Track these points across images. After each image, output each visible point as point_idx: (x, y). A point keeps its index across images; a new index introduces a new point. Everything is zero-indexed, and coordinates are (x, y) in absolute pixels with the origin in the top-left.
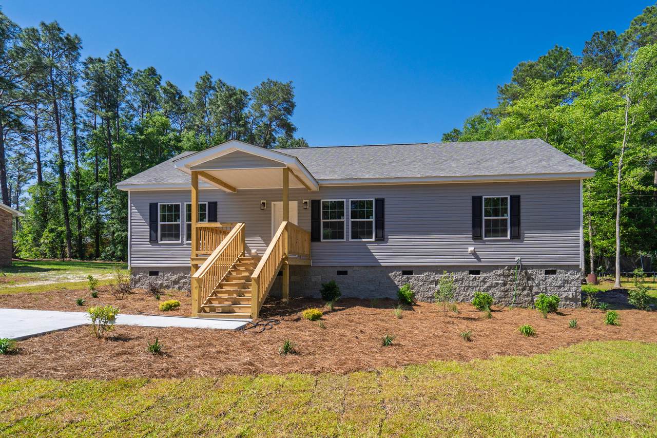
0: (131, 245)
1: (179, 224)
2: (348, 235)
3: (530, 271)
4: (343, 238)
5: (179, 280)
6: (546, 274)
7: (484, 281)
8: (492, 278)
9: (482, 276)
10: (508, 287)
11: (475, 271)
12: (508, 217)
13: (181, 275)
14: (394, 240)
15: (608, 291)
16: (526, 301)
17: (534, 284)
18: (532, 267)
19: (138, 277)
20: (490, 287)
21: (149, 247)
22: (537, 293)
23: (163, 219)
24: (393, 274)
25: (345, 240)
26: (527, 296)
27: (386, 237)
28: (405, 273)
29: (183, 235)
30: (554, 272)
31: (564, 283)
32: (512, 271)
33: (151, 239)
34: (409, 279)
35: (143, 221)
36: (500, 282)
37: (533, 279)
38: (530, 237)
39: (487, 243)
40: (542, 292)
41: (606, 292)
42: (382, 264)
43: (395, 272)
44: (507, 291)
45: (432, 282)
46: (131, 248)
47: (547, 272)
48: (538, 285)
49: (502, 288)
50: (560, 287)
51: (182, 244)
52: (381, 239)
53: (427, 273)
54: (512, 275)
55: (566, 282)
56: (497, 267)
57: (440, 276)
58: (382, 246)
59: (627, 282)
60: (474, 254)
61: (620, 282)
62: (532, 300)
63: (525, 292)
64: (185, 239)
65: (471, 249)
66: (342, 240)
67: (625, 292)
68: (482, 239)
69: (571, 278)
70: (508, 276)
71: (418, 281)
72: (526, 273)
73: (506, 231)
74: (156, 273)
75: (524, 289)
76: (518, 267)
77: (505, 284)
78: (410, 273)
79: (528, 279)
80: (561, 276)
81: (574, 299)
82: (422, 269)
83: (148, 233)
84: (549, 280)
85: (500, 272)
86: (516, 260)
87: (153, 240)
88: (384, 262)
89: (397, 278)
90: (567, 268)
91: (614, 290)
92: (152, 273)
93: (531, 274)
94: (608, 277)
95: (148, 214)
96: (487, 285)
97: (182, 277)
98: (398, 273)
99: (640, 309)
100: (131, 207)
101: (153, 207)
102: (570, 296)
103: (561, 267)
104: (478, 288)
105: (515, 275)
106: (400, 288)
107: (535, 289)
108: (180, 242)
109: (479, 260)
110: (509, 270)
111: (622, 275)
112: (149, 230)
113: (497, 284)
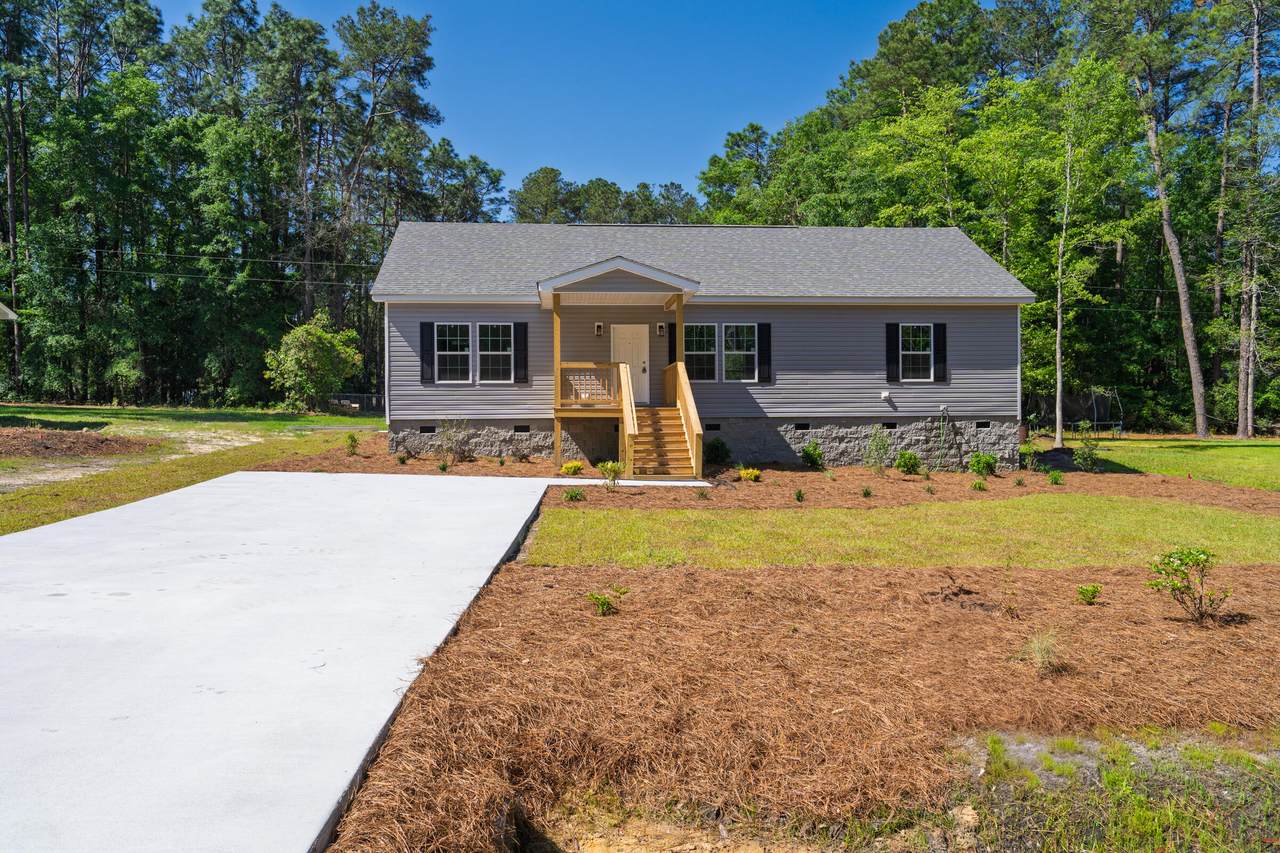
0: (389, 386)
1: (468, 356)
2: (721, 374)
3: (958, 424)
4: (713, 378)
5: (469, 439)
6: (978, 427)
7: (901, 438)
8: (912, 433)
9: (899, 430)
10: (931, 444)
11: (890, 424)
12: (931, 352)
13: (472, 431)
14: (785, 380)
15: (1048, 451)
16: (953, 463)
17: (963, 441)
18: (961, 418)
19: (401, 435)
20: (909, 445)
21: (421, 389)
22: (967, 453)
23: (442, 347)
24: (782, 429)
25: (717, 381)
26: (955, 456)
27: (772, 376)
28: (799, 427)
29: (474, 371)
30: (986, 425)
31: (999, 439)
32: (936, 424)
33: (422, 376)
34: (804, 435)
35: (410, 349)
36: (921, 438)
37: (962, 434)
38: (957, 377)
39: (905, 386)
40: (973, 451)
41: (1045, 452)
42: (769, 415)
43: (785, 426)
44: (929, 450)
45: (835, 438)
46: (390, 391)
47: (979, 425)
48: (968, 442)
49: (924, 446)
50: (994, 444)
51: (473, 385)
52: (766, 379)
53: (828, 427)
54: (936, 428)
55: (1001, 437)
56: (917, 419)
57: (845, 430)
58: (768, 389)
59: (1072, 439)
60: (889, 400)
61: (1063, 440)
62: (961, 462)
63: (953, 452)
64: (478, 378)
65: (885, 394)
66: (712, 381)
67: (1070, 452)
68: (898, 381)
69: (1007, 433)
70: (932, 430)
71: (817, 437)
72: (954, 426)
73: (928, 370)
74: (431, 429)
75: (950, 448)
76: (945, 418)
77: (927, 441)
78: (805, 426)
79: (956, 434)
80: (995, 429)
81: (1011, 460)
82: (820, 422)
83: (419, 369)
84: (981, 436)
85: (921, 425)
86: (941, 409)
87: (427, 379)
88: (773, 412)
89: (789, 434)
90: (1003, 419)
91: (1056, 450)
92: (424, 430)
93: (960, 428)
94: (1043, 431)
95: (419, 339)
96: (906, 441)
97: (474, 435)
98: (790, 427)
99: (1086, 471)
100: (389, 327)
101: (426, 329)
102: (1007, 456)
103: (995, 418)
104: (893, 447)
105: (939, 429)
106: (793, 447)
107: (964, 448)
108: (470, 381)
109: (895, 408)
110: (932, 422)
111: (1066, 427)
112: (419, 363)
113: (918, 441)
